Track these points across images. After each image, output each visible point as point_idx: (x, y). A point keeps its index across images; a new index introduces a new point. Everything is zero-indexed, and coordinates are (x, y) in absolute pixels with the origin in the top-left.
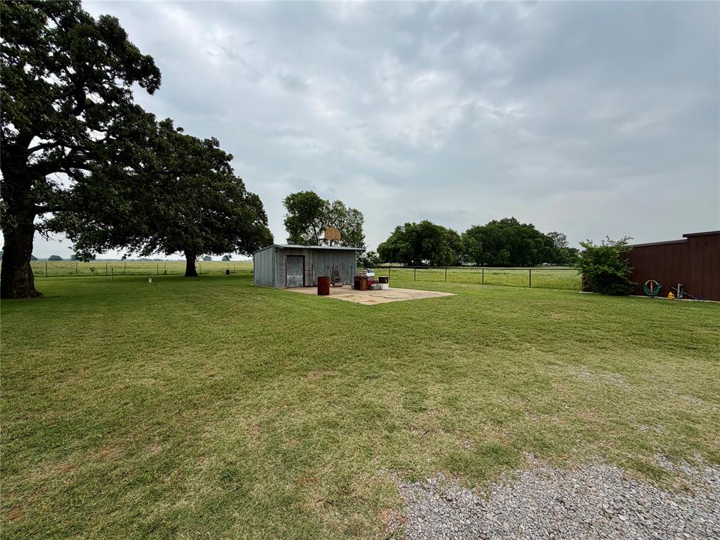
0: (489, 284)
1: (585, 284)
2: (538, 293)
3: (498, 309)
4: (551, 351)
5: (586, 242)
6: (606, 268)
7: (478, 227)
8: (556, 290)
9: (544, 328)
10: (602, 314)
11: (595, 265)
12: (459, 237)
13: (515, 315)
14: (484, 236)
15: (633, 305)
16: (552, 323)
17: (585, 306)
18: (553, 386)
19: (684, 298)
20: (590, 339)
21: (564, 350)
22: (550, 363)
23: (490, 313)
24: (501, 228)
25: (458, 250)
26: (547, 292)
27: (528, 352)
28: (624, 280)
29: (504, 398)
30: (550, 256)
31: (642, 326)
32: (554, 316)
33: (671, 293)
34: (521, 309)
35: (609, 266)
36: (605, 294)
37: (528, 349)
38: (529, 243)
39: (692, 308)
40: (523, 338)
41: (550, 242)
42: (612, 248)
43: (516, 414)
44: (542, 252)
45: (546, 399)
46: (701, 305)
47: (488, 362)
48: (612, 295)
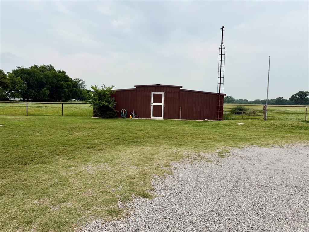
0: (32, 115)
1: (94, 112)
2: (68, 119)
3: (38, 134)
4: (71, 158)
5: (95, 87)
6: (104, 103)
7: (23, 69)
8: (79, 117)
9: (69, 143)
10: (101, 129)
11: (99, 101)
12: (5, 75)
13: (50, 137)
14: (28, 77)
15: (116, 123)
16: (74, 139)
17: (93, 125)
18: (71, 181)
19: (135, 118)
20: (94, 146)
21: (79, 156)
22: (70, 166)
23: (30, 137)
24: (42, 71)
25: (5, 86)
26: (73, 119)
27: (57, 162)
28: (113, 109)
29: (35, 202)
30: (77, 94)
31: (119, 134)
32: (76, 134)
33: (131, 116)
34: (55, 132)
35: (106, 101)
36: (104, 118)
37: (56, 160)
38: (62, 85)
39: (137, 123)
40: (54, 153)
41: (76, 85)
42: (106, 91)
43: (43, 210)
44: (71, 91)
45: (65, 192)
46: (140, 120)
47: (25, 177)
48: (107, 118)
